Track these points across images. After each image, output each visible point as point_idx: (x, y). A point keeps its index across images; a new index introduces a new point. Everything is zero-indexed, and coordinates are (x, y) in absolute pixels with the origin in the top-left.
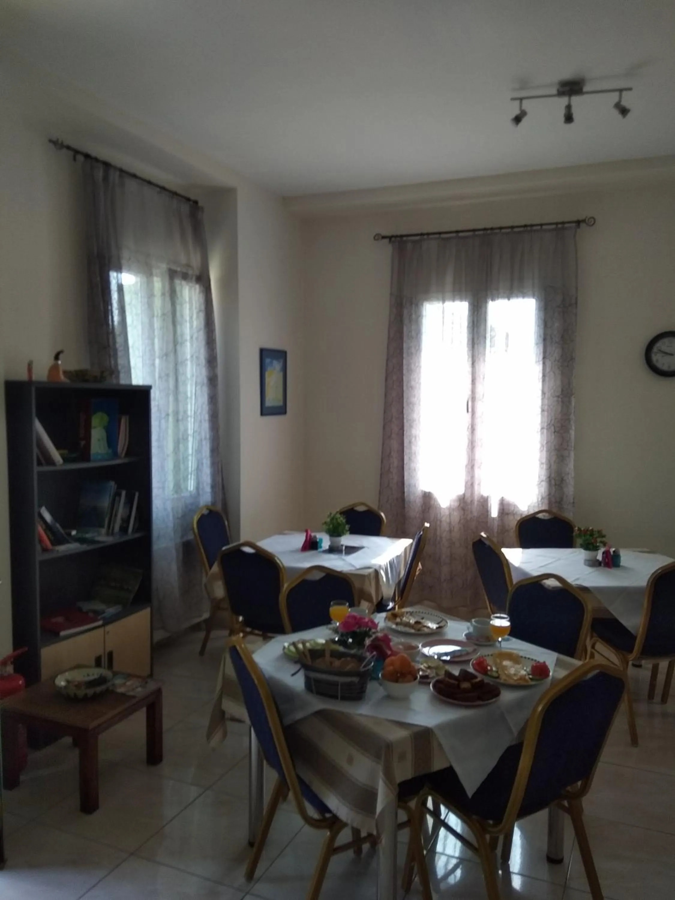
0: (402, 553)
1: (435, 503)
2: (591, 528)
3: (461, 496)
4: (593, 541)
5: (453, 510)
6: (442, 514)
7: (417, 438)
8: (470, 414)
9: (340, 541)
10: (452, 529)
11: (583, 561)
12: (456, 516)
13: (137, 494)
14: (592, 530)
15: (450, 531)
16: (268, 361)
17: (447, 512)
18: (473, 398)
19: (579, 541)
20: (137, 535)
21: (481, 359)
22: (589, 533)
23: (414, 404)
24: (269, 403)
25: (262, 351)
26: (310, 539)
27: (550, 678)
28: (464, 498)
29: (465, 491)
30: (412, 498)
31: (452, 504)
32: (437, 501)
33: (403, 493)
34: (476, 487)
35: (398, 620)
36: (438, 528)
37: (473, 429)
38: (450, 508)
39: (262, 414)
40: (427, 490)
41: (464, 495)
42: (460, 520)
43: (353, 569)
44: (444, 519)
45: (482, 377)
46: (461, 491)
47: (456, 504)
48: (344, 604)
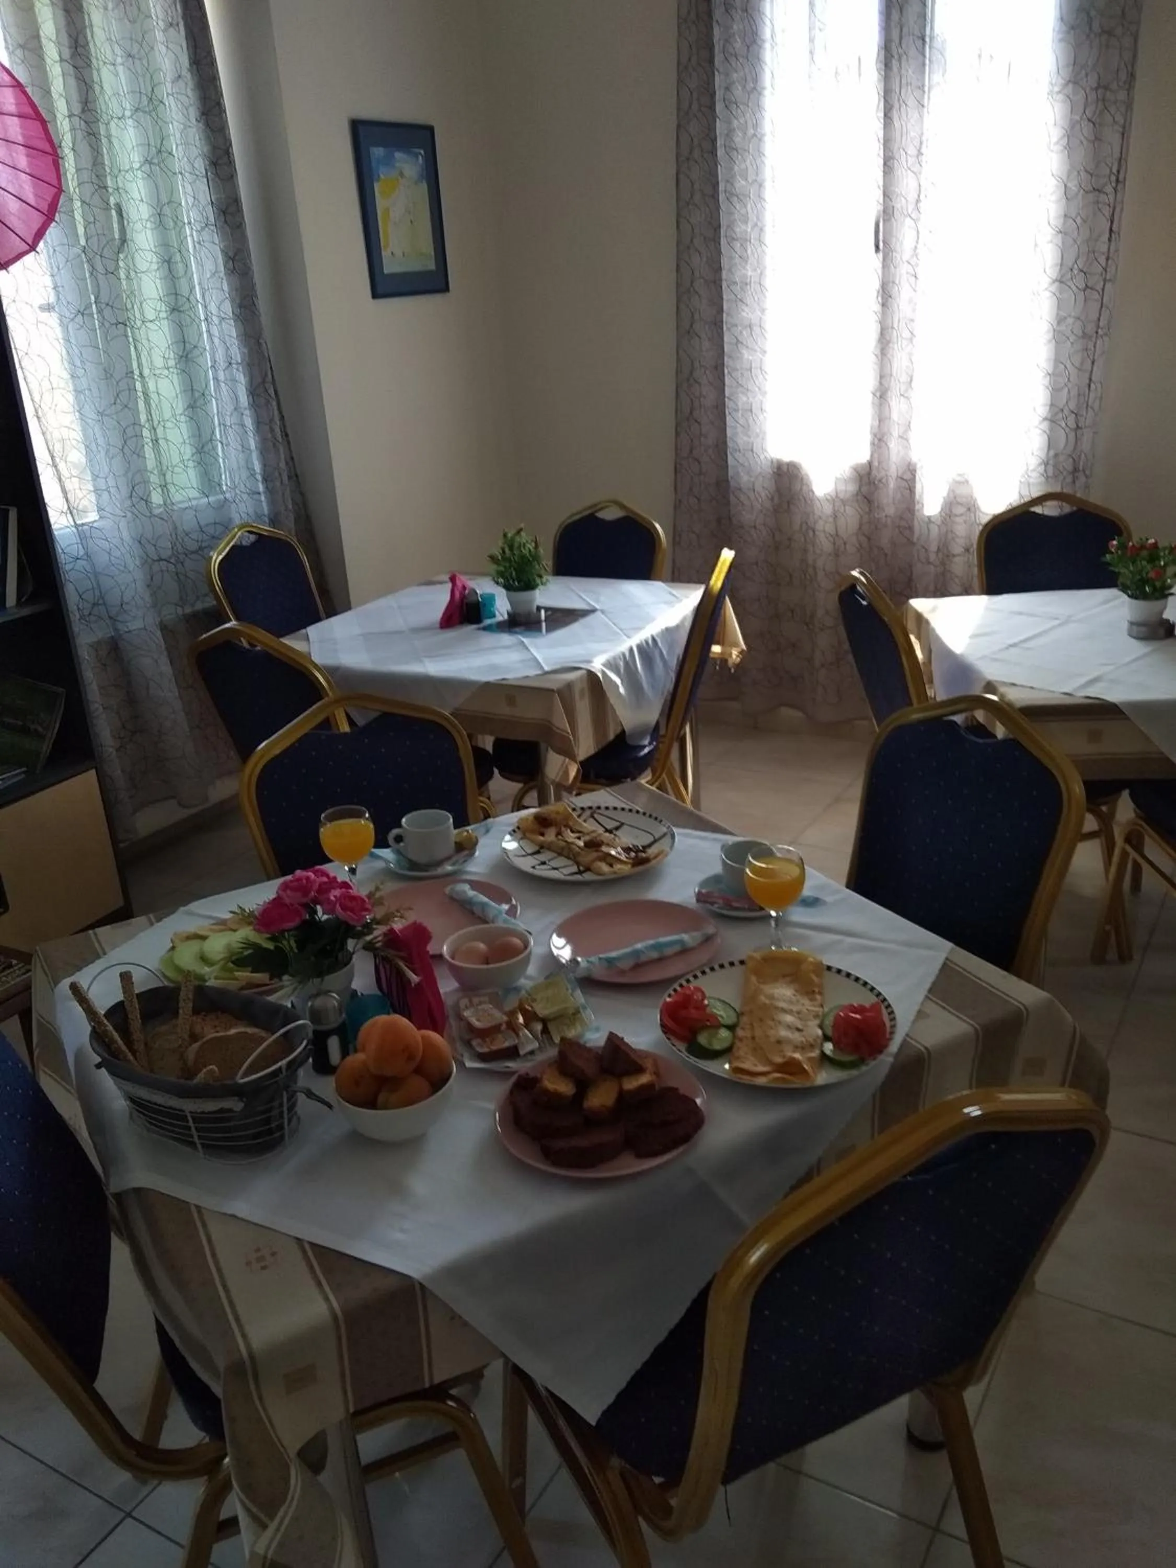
0: (683, 622)
1: (804, 488)
2: (1152, 541)
3: (862, 465)
4: (1152, 575)
5: (844, 502)
6: (817, 513)
7: (756, 329)
8: (881, 255)
9: (531, 601)
10: (842, 548)
11: (1125, 626)
12: (850, 518)
13: (13, 515)
14: (1155, 545)
15: (837, 554)
16: (377, 152)
17: (828, 509)
18: (887, 213)
19: (1125, 572)
20: (25, 612)
21: (911, 102)
22: (1145, 553)
23: (745, 240)
24: (390, 266)
25: (356, 126)
26: (463, 597)
27: (894, 1047)
28: (869, 474)
29: (872, 456)
30: (745, 478)
31: (842, 487)
32: (808, 486)
33: (726, 467)
34: (894, 445)
35: (550, 836)
36: (810, 548)
37: (886, 294)
38: (835, 500)
39: (375, 295)
40: (786, 458)
41: (870, 463)
42: (861, 525)
43: (533, 672)
44: (820, 526)
45: (912, 151)
46: (863, 455)
47: (852, 488)
48: (360, 815)
